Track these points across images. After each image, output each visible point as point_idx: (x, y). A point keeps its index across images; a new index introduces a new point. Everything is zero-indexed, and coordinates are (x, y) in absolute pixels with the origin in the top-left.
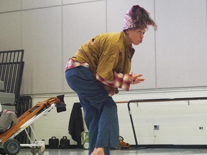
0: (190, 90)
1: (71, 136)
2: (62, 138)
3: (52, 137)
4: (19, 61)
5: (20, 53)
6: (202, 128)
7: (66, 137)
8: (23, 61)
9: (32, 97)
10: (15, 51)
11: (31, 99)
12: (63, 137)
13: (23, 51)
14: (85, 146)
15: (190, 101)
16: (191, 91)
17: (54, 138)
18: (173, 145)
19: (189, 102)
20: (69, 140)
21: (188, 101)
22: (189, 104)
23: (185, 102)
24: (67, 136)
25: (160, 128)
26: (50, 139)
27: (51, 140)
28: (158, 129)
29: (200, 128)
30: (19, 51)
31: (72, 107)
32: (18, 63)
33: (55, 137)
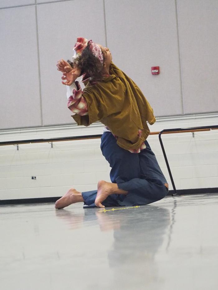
0: (19, 132)
15: (20, 145)
16: (21, 133)
19: (18, 147)
21: (16, 145)
22: (18, 150)
23: (13, 147)
29: (33, 178)
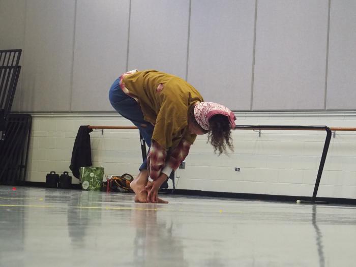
1: (71, 172)
2: (63, 173)
3: (51, 172)
4: (14, 64)
5: (17, 53)
6: (239, 169)
7: (67, 173)
8: (19, 65)
9: (32, 115)
10: (11, 51)
11: (31, 118)
12: (65, 172)
13: (20, 51)
14: (83, 185)
17: (53, 173)
18: (200, 191)
20: (71, 177)
24: (68, 171)
25: (186, 166)
26: (48, 174)
27: (49, 176)
28: (184, 168)
29: (236, 170)
30: (15, 51)
31: (77, 132)
32: (12, 67)
33: (55, 172)
